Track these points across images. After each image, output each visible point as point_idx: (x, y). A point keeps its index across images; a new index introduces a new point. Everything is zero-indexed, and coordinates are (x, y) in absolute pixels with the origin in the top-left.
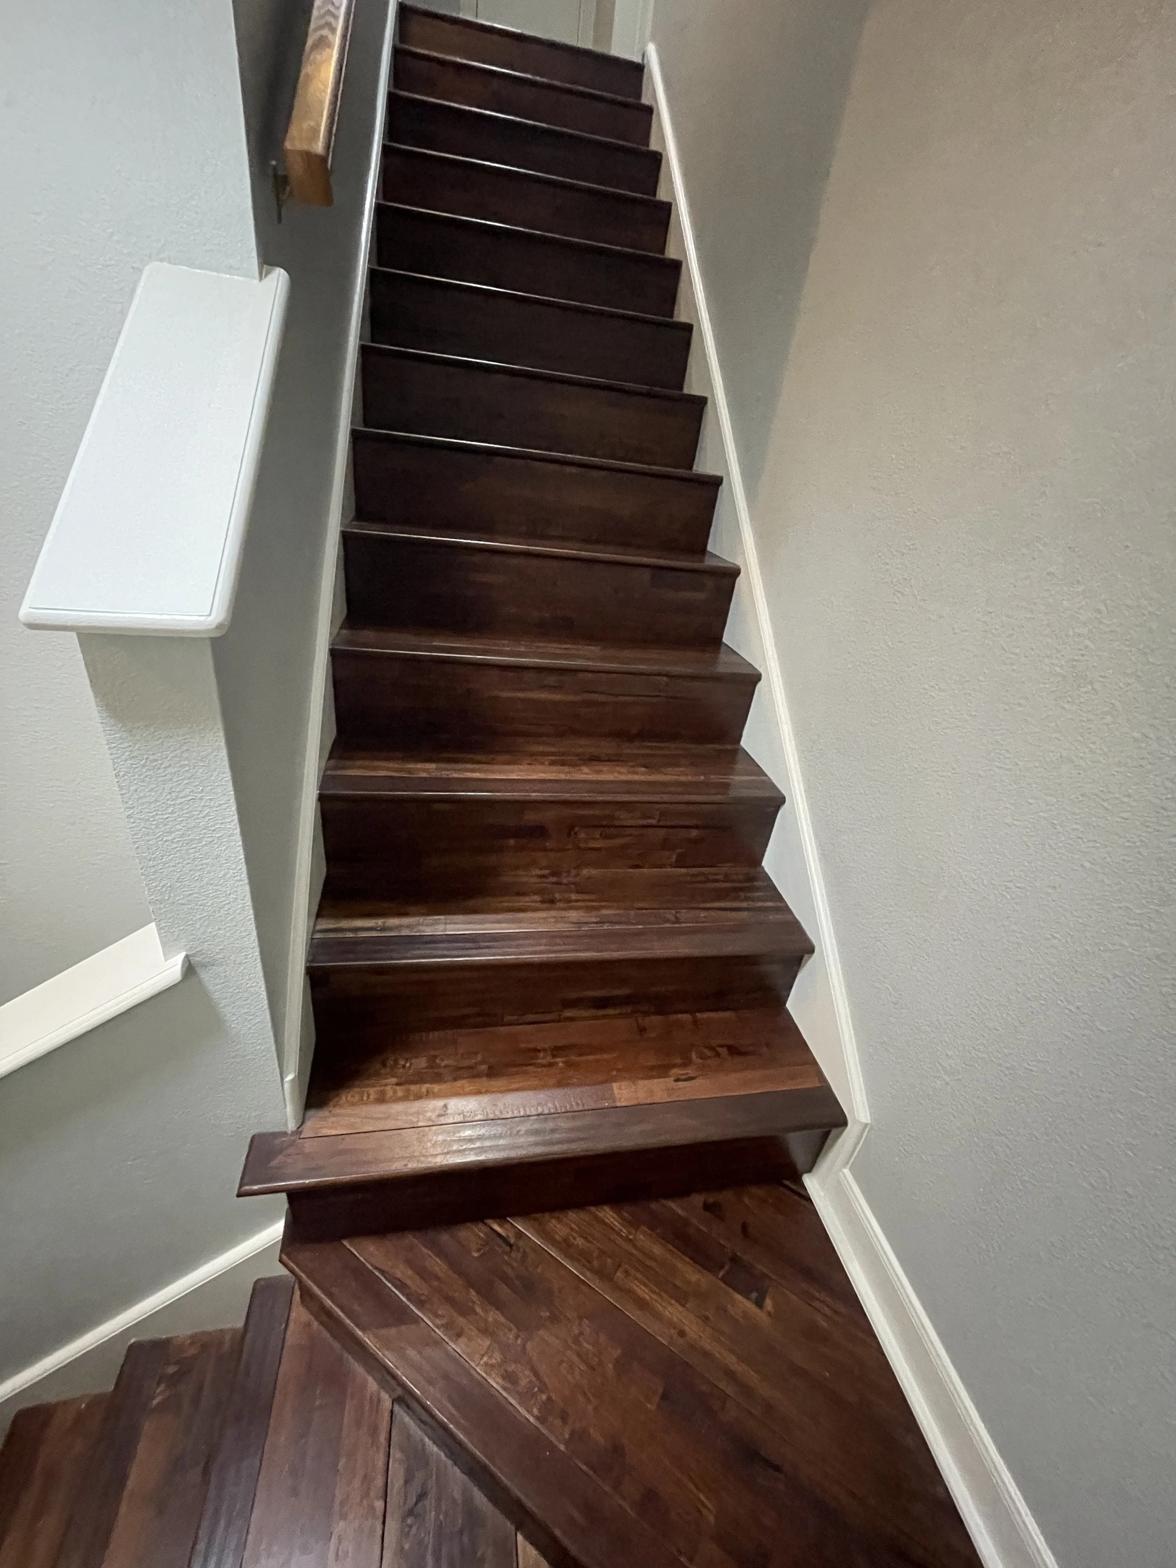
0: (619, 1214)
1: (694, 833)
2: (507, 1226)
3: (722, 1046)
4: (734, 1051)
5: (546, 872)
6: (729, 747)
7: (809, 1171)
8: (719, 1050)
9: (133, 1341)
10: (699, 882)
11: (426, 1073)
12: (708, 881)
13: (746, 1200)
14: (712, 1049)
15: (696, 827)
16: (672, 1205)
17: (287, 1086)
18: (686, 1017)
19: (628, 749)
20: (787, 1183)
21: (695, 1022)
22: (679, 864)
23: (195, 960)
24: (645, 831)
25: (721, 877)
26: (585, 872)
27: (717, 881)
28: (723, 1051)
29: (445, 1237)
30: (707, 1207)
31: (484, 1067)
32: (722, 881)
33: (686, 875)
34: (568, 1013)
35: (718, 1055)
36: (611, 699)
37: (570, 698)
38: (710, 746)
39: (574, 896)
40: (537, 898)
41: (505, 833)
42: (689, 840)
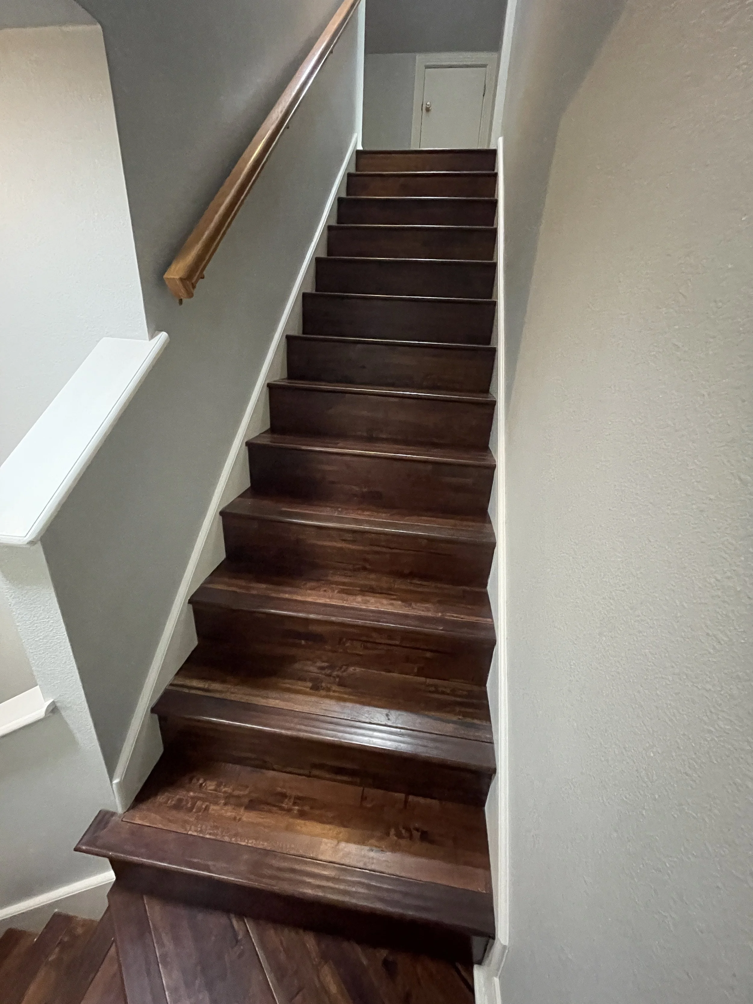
0: (319, 944)
1: (428, 655)
2: (241, 923)
3: (417, 830)
4: (425, 836)
5: (326, 664)
6: (477, 589)
7: (480, 963)
8: (415, 833)
9: (56, 910)
10: (430, 692)
11: (211, 793)
12: (436, 692)
13: (419, 970)
14: (408, 830)
15: (431, 651)
16: (358, 949)
17: (114, 786)
18: (401, 796)
19: (399, 584)
20: (460, 967)
21: (406, 802)
22: (418, 675)
23: (58, 704)
24: (392, 648)
25: (448, 691)
26: (351, 669)
27: (443, 693)
28: (417, 834)
29: (200, 916)
30: (386, 963)
31: (246, 800)
32: (448, 694)
33: (422, 684)
34: (316, 772)
35: (411, 837)
36: (390, 551)
37: (361, 548)
38: (461, 587)
39: (334, 688)
40: (310, 684)
41: (299, 635)
42: (427, 658)
